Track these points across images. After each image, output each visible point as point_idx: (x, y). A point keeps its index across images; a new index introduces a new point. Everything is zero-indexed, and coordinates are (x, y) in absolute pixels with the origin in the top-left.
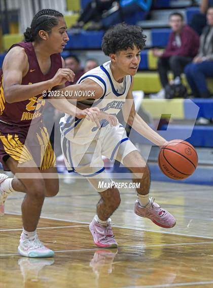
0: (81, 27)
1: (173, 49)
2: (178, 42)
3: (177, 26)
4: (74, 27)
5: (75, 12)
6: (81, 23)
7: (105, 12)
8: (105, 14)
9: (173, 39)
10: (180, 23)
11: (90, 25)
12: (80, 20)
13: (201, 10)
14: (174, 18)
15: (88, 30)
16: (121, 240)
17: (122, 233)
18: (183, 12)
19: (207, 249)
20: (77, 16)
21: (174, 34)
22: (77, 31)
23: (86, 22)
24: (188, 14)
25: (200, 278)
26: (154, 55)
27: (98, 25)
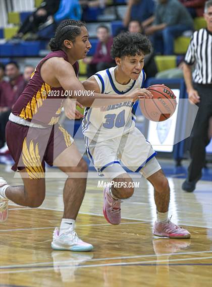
0: (21, 38)
1: (100, 56)
2: (104, 50)
3: (103, 37)
4: (14, 38)
5: (15, 25)
6: (21, 34)
7: (41, 25)
8: (41, 27)
9: (100, 48)
10: (106, 35)
11: (28, 36)
12: (19, 31)
13: (124, 23)
14: (101, 30)
15: (27, 40)
16: (54, 221)
17: (55, 215)
18: (109, 25)
19: (129, 228)
20: (17, 28)
21: (101, 44)
22: (17, 41)
23: (25, 33)
24: (113, 27)
25: (122, 253)
26: (84, 62)
27: (35, 36)
